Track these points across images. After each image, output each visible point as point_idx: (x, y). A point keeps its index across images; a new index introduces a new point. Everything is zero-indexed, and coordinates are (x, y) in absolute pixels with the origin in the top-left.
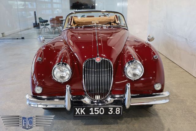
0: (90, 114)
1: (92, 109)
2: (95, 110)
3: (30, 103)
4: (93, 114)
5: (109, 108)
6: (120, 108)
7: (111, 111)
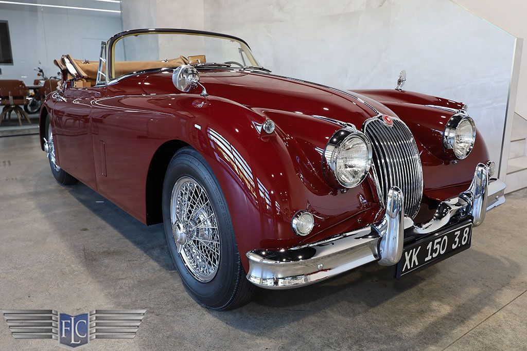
0: (426, 259)
1: (430, 245)
4: (429, 258)
5: (456, 233)
6: (470, 227)
7: (457, 239)
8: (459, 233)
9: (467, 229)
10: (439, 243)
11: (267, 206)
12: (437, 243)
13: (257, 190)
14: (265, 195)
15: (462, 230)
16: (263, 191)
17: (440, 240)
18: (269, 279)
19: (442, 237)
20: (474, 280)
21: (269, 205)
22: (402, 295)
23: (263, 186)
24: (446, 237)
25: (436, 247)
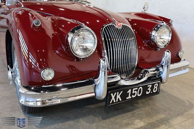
0: (127, 98)
1: (130, 91)
2: (133, 92)
3: (28, 100)
4: (130, 97)
5: (148, 86)
6: (158, 83)
7: (149, 89)
8: (151, 86)
9: (157, 84)
10: (137, 90)
11: (33, 66)
12: (135, 90)
13: (28, 58)
14: (32, 61)
15: (153, 85)
16: (31, 59)
17: (137, 89)
18: (31, 101)
19: (138, 88)
20: (165, 111)
21: (34, 65)
22: (123, 115)
23: (32, 56)
24: (141, 88)
25: (134, 92)
